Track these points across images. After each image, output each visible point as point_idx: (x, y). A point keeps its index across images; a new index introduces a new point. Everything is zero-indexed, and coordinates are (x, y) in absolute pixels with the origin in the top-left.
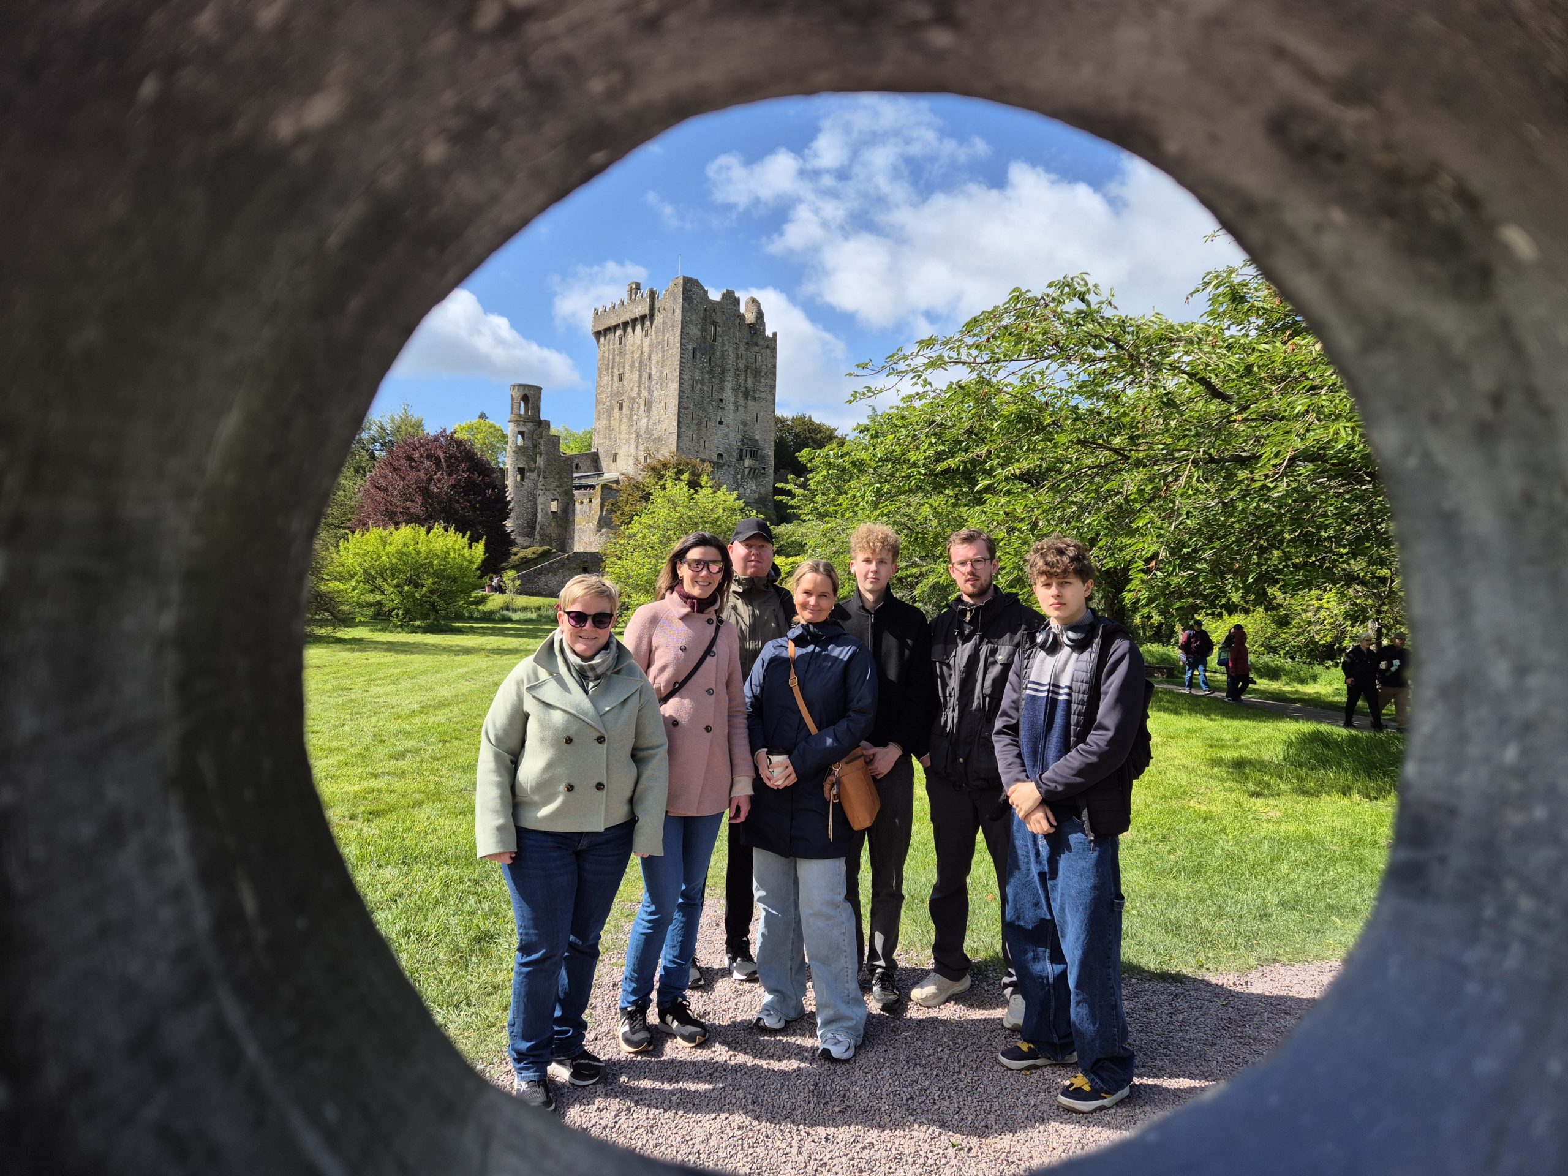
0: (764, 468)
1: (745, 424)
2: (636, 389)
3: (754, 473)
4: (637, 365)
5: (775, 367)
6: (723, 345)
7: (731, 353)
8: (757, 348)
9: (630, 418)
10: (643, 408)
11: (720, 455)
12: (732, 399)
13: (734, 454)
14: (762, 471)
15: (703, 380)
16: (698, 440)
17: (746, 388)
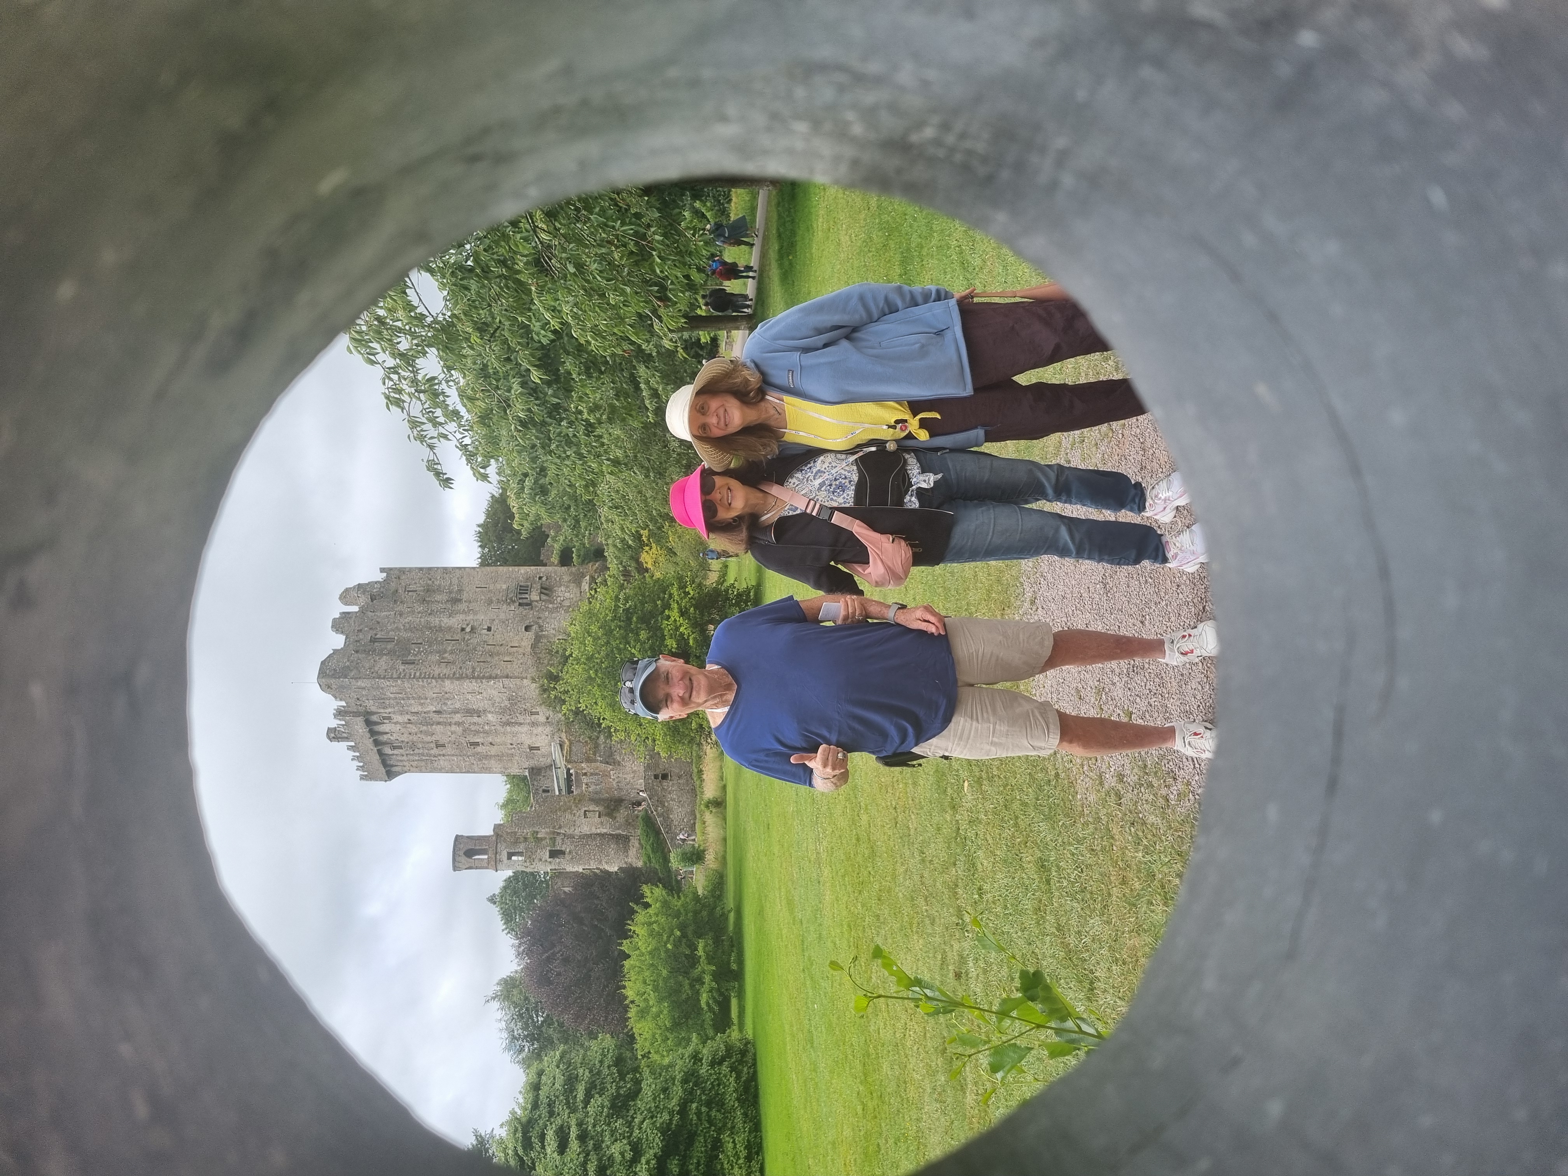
0: (541, 578)
1: (490, 602)
2: (453, 728)
4: (425, 728)
5: (421, 569)
6: (397, 629)
7: (407, 620)
8: (399, 591)
9: (487, 733)
10: (475, 719)
11: (527, 628)
12: (461, 617)
13: (526, 612)
14: (544, 579)
15: (439, 652)
16: (510, 654)
17: (447, 601)
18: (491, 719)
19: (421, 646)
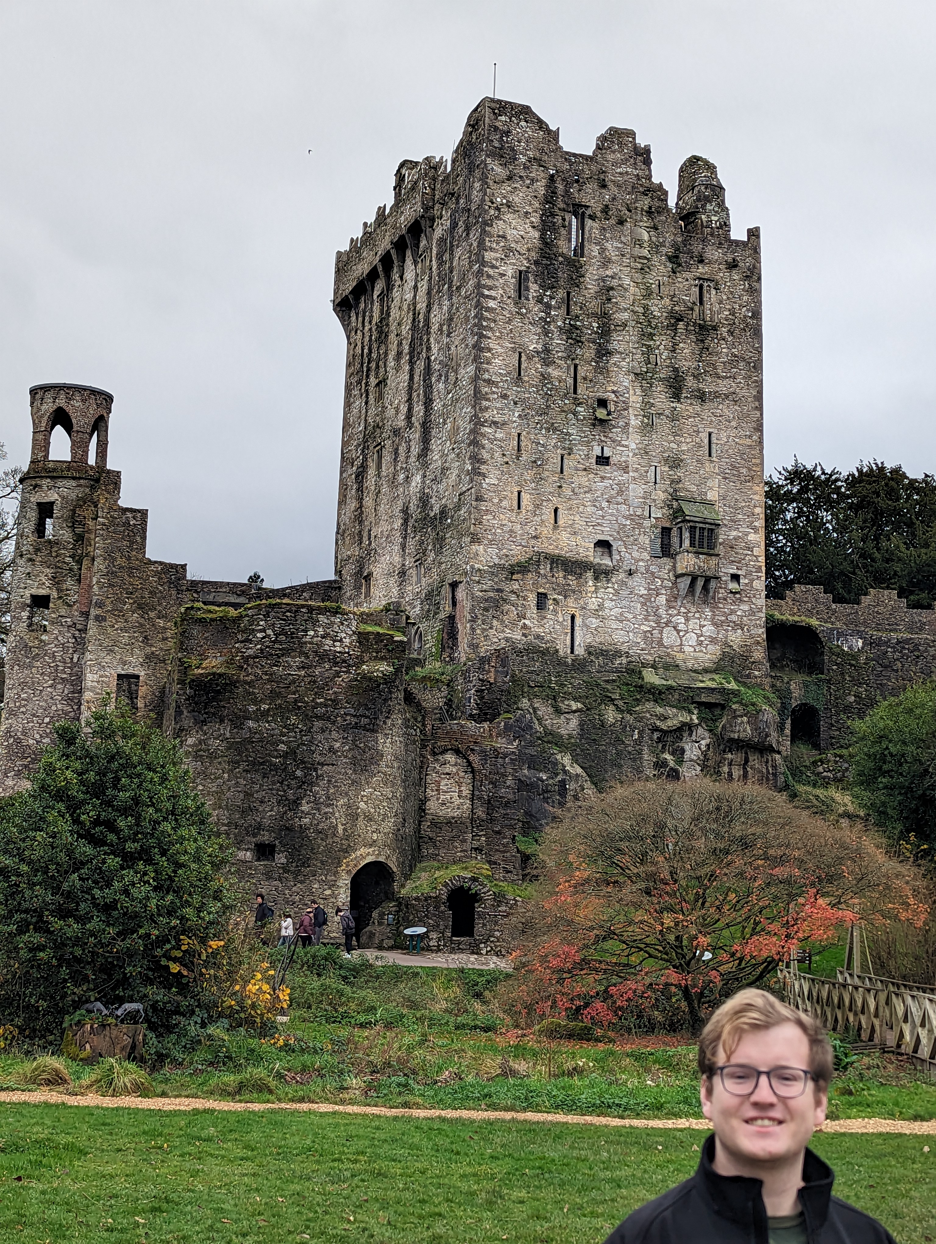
0: (735, 578)
1: (675, 463)
2: (404, 409)
3: (705, 588)
4: (406, 348)
5: (757, 314)
6: (606, 262)
7: (627, 281)
8: (702, 270)
9: (393, 482)
10: (415, 450)
11: (604, 545)
12: (635, 398)
13: (645, 540)
14: (733, 586)
15: (547, 350)
16: (537, 506)
17: (676, 370)
18: (413, 484)
19: (563, 311)
